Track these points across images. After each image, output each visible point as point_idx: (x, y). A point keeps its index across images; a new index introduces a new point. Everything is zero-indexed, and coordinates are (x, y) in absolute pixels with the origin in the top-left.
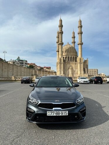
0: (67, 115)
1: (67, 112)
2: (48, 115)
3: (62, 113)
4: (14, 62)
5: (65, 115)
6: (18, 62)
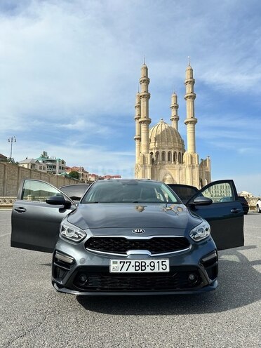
1: (168, 261)
4: (33, 165)
5: (161, 271)
6: (44, 165)
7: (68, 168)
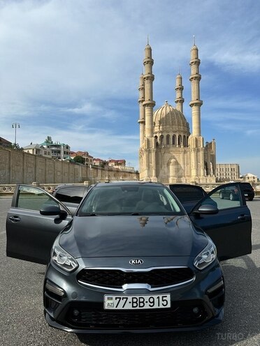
0: (169, 306)
1: (169, 296)
2: (106, 307)
3: (152, 300)
4: (38, 150)
5: (161, 306)
6: (48, 150)
7: (72, 153)
